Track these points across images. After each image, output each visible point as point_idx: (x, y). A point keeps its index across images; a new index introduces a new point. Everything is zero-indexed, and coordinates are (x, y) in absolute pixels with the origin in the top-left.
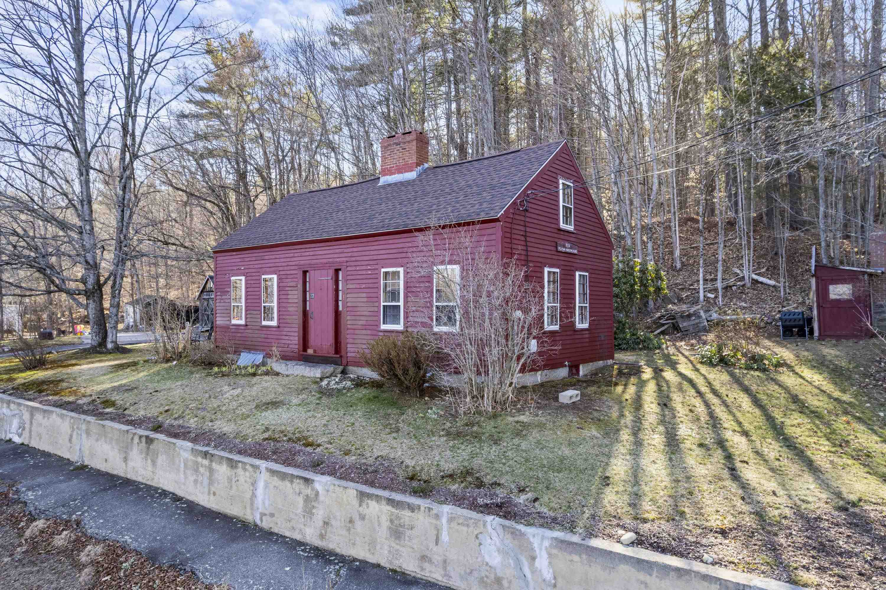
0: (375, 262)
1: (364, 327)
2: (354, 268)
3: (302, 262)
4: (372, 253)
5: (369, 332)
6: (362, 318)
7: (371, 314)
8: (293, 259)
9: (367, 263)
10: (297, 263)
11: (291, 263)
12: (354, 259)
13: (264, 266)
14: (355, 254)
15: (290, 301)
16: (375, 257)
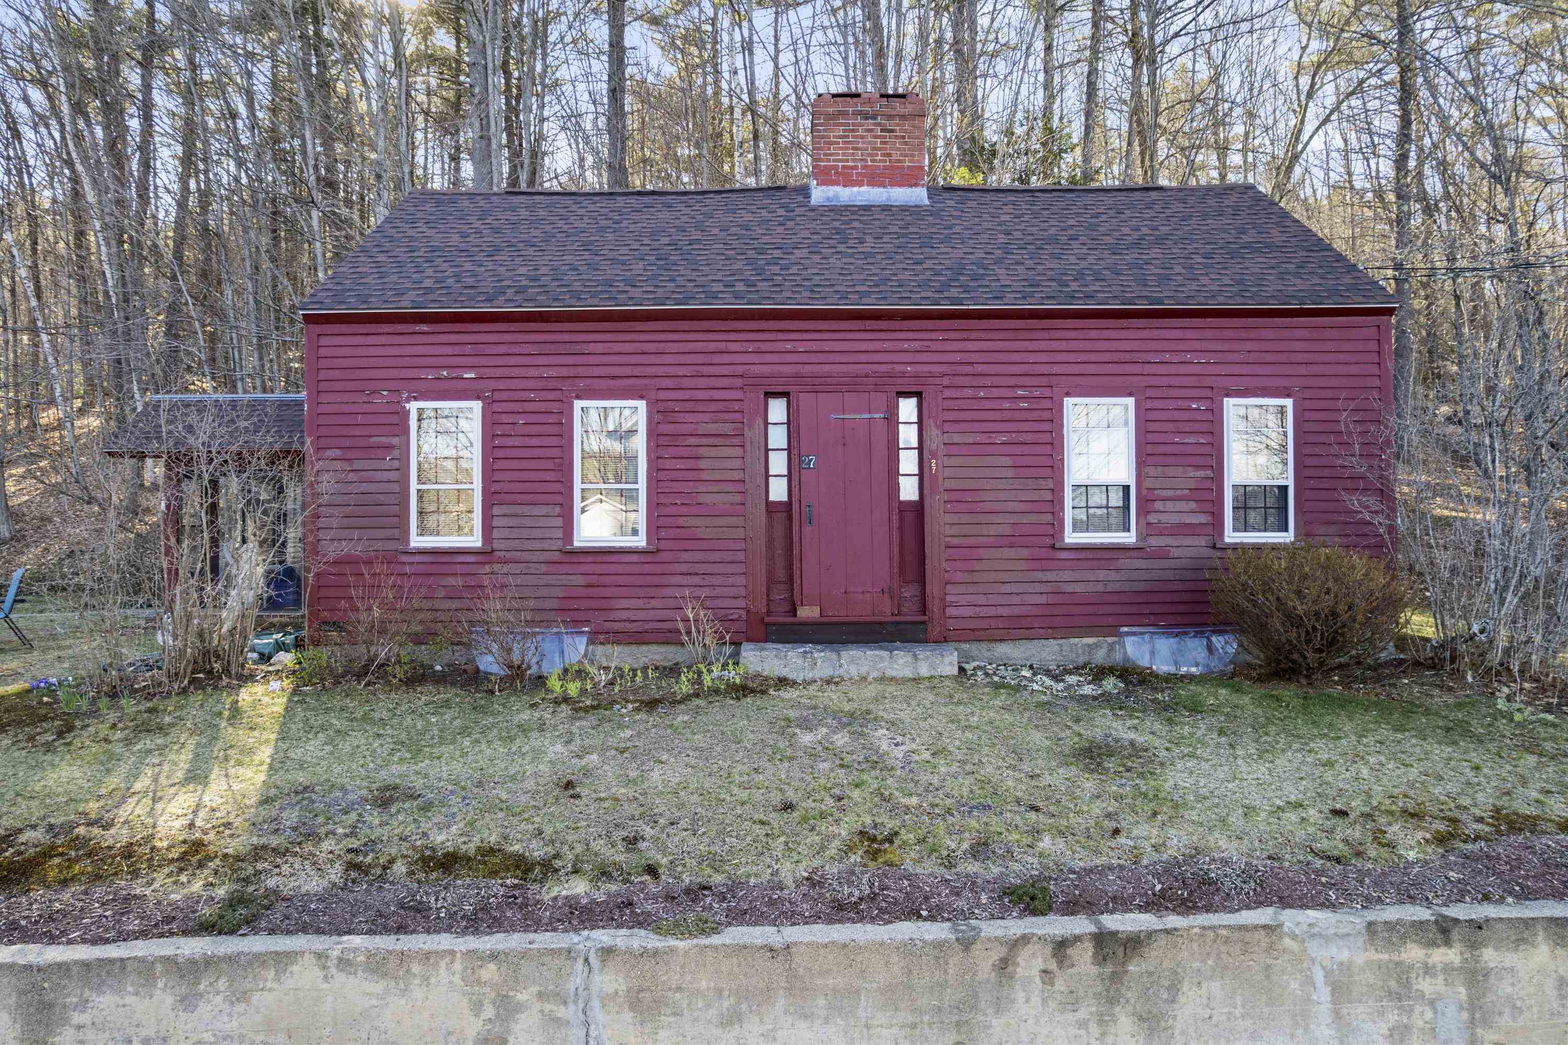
0: (1044, 381)
1: (1006, 541)
2: (969, 392)
3: (757, 370)
4: (1032, 358)
5: (1024, 553)
6: (998, 519)
7: (1028, 507)
8: (717, 359)
9: (1012, 381)
10: (740, 370)
11: (706, 370)
12: (969, 369)
13: (582, 371)
14: (974, 357)
15: (705, 476)
16: (1045, 369)
